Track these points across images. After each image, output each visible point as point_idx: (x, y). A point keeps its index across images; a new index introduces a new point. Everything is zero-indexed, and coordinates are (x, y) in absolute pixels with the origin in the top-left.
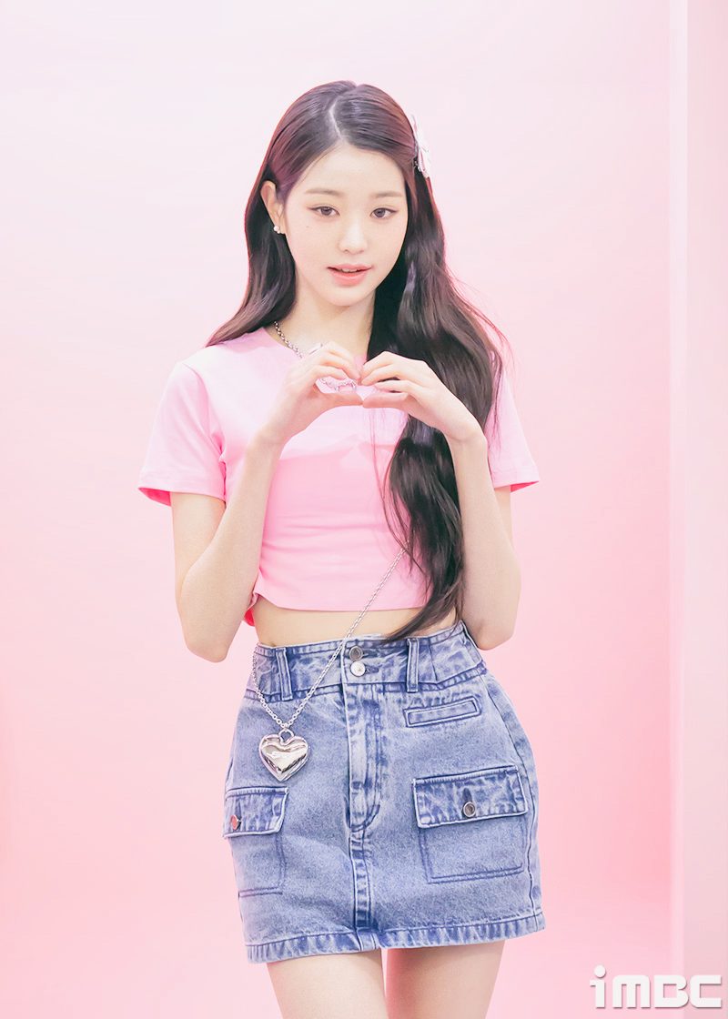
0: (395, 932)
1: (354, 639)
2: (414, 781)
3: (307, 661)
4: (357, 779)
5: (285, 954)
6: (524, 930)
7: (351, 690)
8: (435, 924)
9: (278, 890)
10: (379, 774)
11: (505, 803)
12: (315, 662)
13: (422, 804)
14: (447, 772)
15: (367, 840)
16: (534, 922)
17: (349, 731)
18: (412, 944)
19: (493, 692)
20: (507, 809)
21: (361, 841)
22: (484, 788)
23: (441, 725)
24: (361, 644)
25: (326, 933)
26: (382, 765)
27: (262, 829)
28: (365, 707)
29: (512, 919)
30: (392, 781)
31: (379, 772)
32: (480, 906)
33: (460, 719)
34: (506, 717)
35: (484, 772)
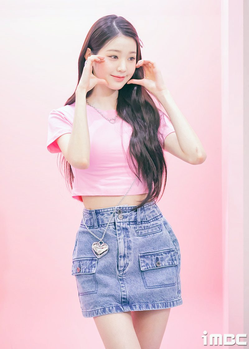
0: (135, 305)
1: (119, 206)
2: (140, 255)
3: (103, 215)
4: (121, 255)
5: (99, 314)
6: (176, 305)
7: (119, 224)
8: (148, 302)
9: (96, 292)
10: (128, 253)
11: (170, 262)
12: (106, 215)
13: (142, 262)
14: (151, 251)
15: (124, 275)
16: (179, 302)
17: (118, 238)
18: (141, 310)
19: (165, 223)
20: (171, 263)
21: (122, 276)
22: (163, 256)
23: (148, 235)
24: (121, 208)
25: (112, 306)
26: (129, 250)
27: (89, 272)
28: (123, 230)
29: (172, 301)
30: (132, 255)
31: (128, 252)
32: (162, 296)
33: (155, 233)
34: (170, 232)
35: (163, 251)
